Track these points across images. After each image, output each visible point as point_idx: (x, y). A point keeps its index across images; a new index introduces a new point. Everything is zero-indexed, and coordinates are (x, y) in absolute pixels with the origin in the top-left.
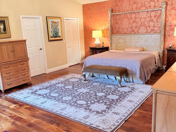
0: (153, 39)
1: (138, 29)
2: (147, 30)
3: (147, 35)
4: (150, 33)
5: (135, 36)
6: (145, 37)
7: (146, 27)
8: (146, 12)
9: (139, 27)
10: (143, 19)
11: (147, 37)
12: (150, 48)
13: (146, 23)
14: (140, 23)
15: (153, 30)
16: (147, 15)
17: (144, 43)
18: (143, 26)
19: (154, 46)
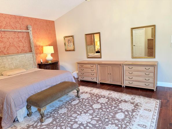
0: (27, 58)
1: (7, 50)
2: (18, 50)
3: (21, 55)
4: (21, 53)
5: (8, 57)
6: (20, 58)
7: (16, 47)
8: (13, 32)
9: (8, 47)
10: (11, 39)
11: (22, 57)
12: (26, 67)
13: (15, 43)
14: (8, 44)
15: (24, 50)
16: (14, 36)
17: (19, 63)
18: (13, 47)
19: (29, 64)
